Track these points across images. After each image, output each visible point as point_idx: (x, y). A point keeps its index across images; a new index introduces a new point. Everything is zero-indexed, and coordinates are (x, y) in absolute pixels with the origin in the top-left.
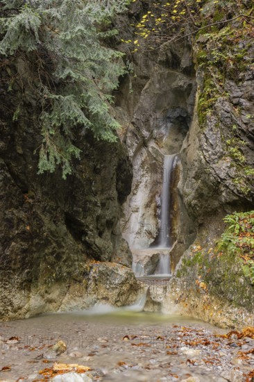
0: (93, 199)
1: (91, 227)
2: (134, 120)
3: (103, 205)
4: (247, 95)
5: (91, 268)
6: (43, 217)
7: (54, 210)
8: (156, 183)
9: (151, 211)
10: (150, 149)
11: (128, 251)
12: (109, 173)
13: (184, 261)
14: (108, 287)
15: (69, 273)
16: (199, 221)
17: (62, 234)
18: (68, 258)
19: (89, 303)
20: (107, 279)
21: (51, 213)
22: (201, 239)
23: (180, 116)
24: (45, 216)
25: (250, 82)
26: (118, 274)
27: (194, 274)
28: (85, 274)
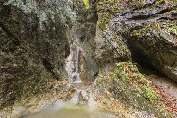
0: (57, 55)
1: (55, 66)
2: (69, 35)
3: (61, 58)
4: (120, 21)
5: (55, 84)
6: (29, 59)
7: (37, 57)
8: (75, 54)
9: (73, 62)
10: (73, 44)
11: (67, 74)
12: (63, 46)
13: (97, 81)
14: (62, 93)
15: (43, 89)
16: (101, 65)
17: (40, 69)
18: (44, 81)
19: (53, 102)
20: (62, 89)
21: (34, 58)
22: (102, 72)
23: (81, 37)
24: (31, 59)
25: (121, 16)
26: (67, 86)
27: (103, 87)
28: (52, 87)
